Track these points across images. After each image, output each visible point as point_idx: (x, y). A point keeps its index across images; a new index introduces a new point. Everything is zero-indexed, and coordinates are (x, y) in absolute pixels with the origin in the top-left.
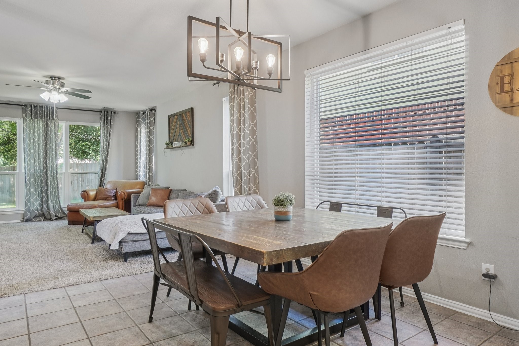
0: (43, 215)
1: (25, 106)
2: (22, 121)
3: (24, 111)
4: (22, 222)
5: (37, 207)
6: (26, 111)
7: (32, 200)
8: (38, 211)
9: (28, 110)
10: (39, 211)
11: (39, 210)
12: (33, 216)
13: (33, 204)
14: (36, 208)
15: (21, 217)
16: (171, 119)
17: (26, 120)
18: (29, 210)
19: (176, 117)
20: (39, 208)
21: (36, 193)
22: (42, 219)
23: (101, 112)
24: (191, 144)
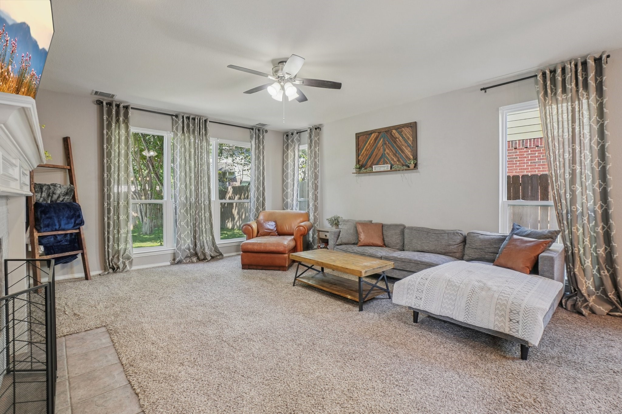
0: (196, 254)
1: (177, 116)
2: (172, 135)
3: (174, 123)
4: (172, 264)
5: (188, 244)
6: (177, 122)
7: (182, 236)
8: (189, 250)
9: (180, 122)
10: (192, 250)
11: (191, 248)
12: (184, 257)
13: (185, 240)
14: (188, 247)
15: (170, 258)
16: (360, 138)
17: (177, 135)
18: (179, 249)
19: (373, 136)
20: (191, 246)
21: (188, 227)
22: (195, 259)
23: (253, 129)
24: (415, 167)
